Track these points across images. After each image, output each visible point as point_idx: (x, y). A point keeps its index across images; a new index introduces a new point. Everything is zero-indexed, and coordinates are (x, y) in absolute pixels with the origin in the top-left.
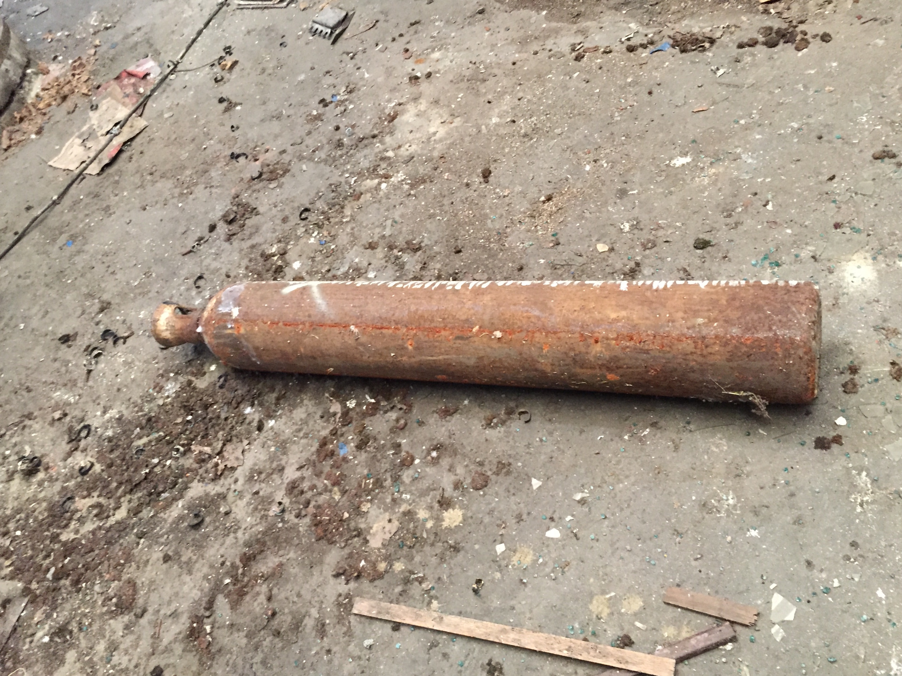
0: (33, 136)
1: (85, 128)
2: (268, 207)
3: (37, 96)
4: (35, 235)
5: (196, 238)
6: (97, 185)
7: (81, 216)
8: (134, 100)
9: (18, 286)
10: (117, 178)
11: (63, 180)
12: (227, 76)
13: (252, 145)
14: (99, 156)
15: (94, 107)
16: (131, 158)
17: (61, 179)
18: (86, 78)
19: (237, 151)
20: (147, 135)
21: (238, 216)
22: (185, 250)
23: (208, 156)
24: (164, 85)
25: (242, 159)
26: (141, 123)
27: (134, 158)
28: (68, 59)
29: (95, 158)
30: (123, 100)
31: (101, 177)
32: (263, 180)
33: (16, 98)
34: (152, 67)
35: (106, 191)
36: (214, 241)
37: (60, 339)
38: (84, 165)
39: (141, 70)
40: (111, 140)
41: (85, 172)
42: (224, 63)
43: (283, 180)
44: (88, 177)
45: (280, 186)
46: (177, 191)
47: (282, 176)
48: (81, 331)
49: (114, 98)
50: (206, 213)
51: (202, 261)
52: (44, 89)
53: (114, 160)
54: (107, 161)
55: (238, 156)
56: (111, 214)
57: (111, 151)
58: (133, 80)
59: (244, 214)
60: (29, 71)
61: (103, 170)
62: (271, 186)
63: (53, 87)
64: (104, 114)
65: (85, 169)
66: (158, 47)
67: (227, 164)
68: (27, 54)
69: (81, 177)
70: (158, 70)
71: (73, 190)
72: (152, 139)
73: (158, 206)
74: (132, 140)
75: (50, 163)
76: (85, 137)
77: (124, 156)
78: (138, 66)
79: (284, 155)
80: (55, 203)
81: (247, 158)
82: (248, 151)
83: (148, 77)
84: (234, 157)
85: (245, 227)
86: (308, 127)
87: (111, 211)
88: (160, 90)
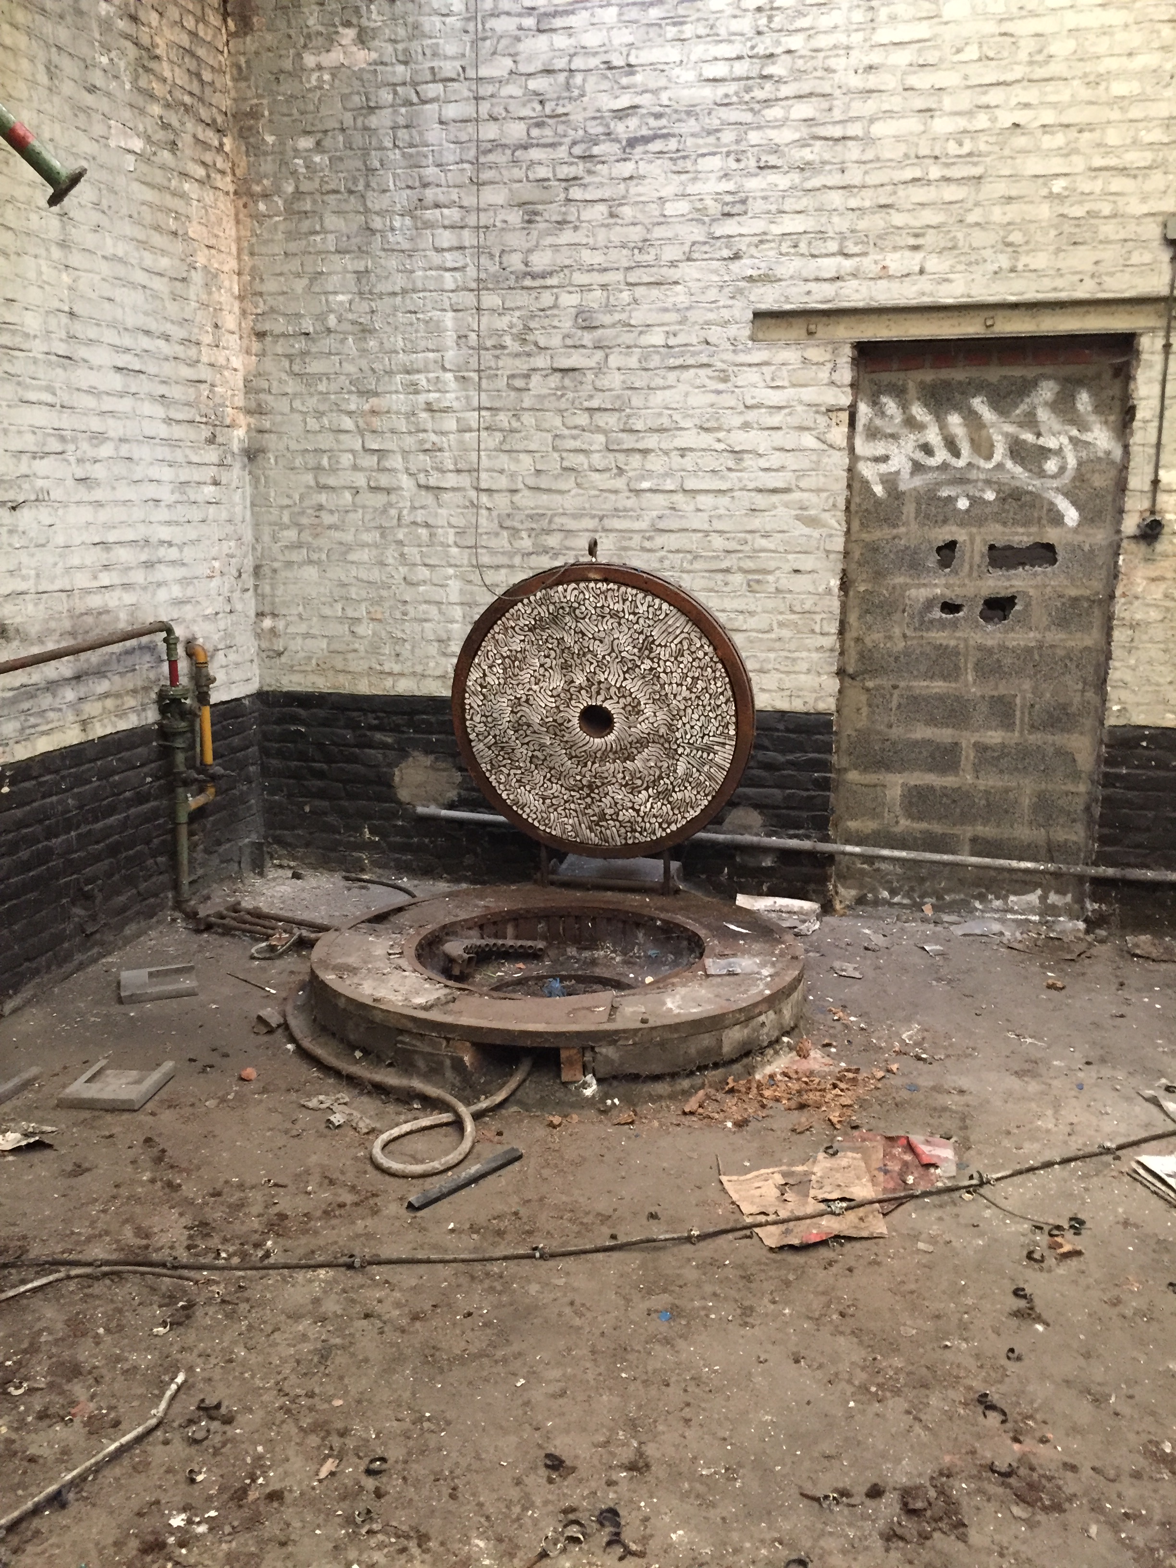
0: (729, 1124)
1: (800, 1168)
2: (987, 1541)
3: (772, 1077)
4: (633, 1260)
5: (840, 1485)
6: (759, 1263)
7: (708, 1289)
8: (891, 1185)
9: (560, 1315)
10: (791, 1277)
11: (721, 1216)
12: (1051, 1261)
13: (1026, 1409)
14: (792, 1224)
15: (831, 1152)
16: (830, 1264)
17: (720, 1212)
18: (848, 1102)
19: (995, 1398)
20: (875, 1249)
21: (929, 1513)
22: (810, 1490)
23: (944, 1362)
24: (945, 1197)
25: (994, 1418)
26: (879, 1226)
27: (834, 1270)
28: (841, 1060)
29: (783, 1222)
30: (876, 1173)
31: (773, 1256)
32: (1009, 1486)
33: (745, 1061)
34: (946, 1159)
35: (765, 1284)
36: (865, 1517)
37: (548, 1456)
38: (762, 1219)
39: (927, 1151)
40: (821, 1215)
41: (756, 1230)
42: (1059, 1240)
43: (1041, 1517)
44: (755, 1239)
45: (1031, 1524)
46: (861, 1377)
47: (1045, 1509)
48: (582, 1472)
49: (866, 1159)
50: (884, 1456)
51: (823, 1534)
52: (785, 1074)
53: (805, 1247)
54: (796, 1242)
55: (992, 1407)
56: (746, 1324)
57: (813, 1232)
58: (908, 1157)
59: (941, 1519)
60: (785, 1039)
61: (781, 1248)
62: (1017, 1511)
63: (798, 1079)
64: (837, 1170)
65: (760, 1225)
66: (972, 1138)
67: (966, 1404)
68: (799, 1017)
69: (748, 1232)
70: (952, 1170)
71: (722, 1241)
72: (879, 1264)
73: (819, 1374)
74: (849, 1239)
75: (724, 1179)
76: (791, 1182)
77: (824, 1253)
78: (928, 1142)
79: (1069, 1474)
80: (689, 1239)
81: (1003, 1422)
82: (1013, 1413)
83: (932, 1170)
84: (985, 1403)
85: (928, 1543)
86: (1141, 1463)
87: (750, 1320)
88: (936, 1199)
